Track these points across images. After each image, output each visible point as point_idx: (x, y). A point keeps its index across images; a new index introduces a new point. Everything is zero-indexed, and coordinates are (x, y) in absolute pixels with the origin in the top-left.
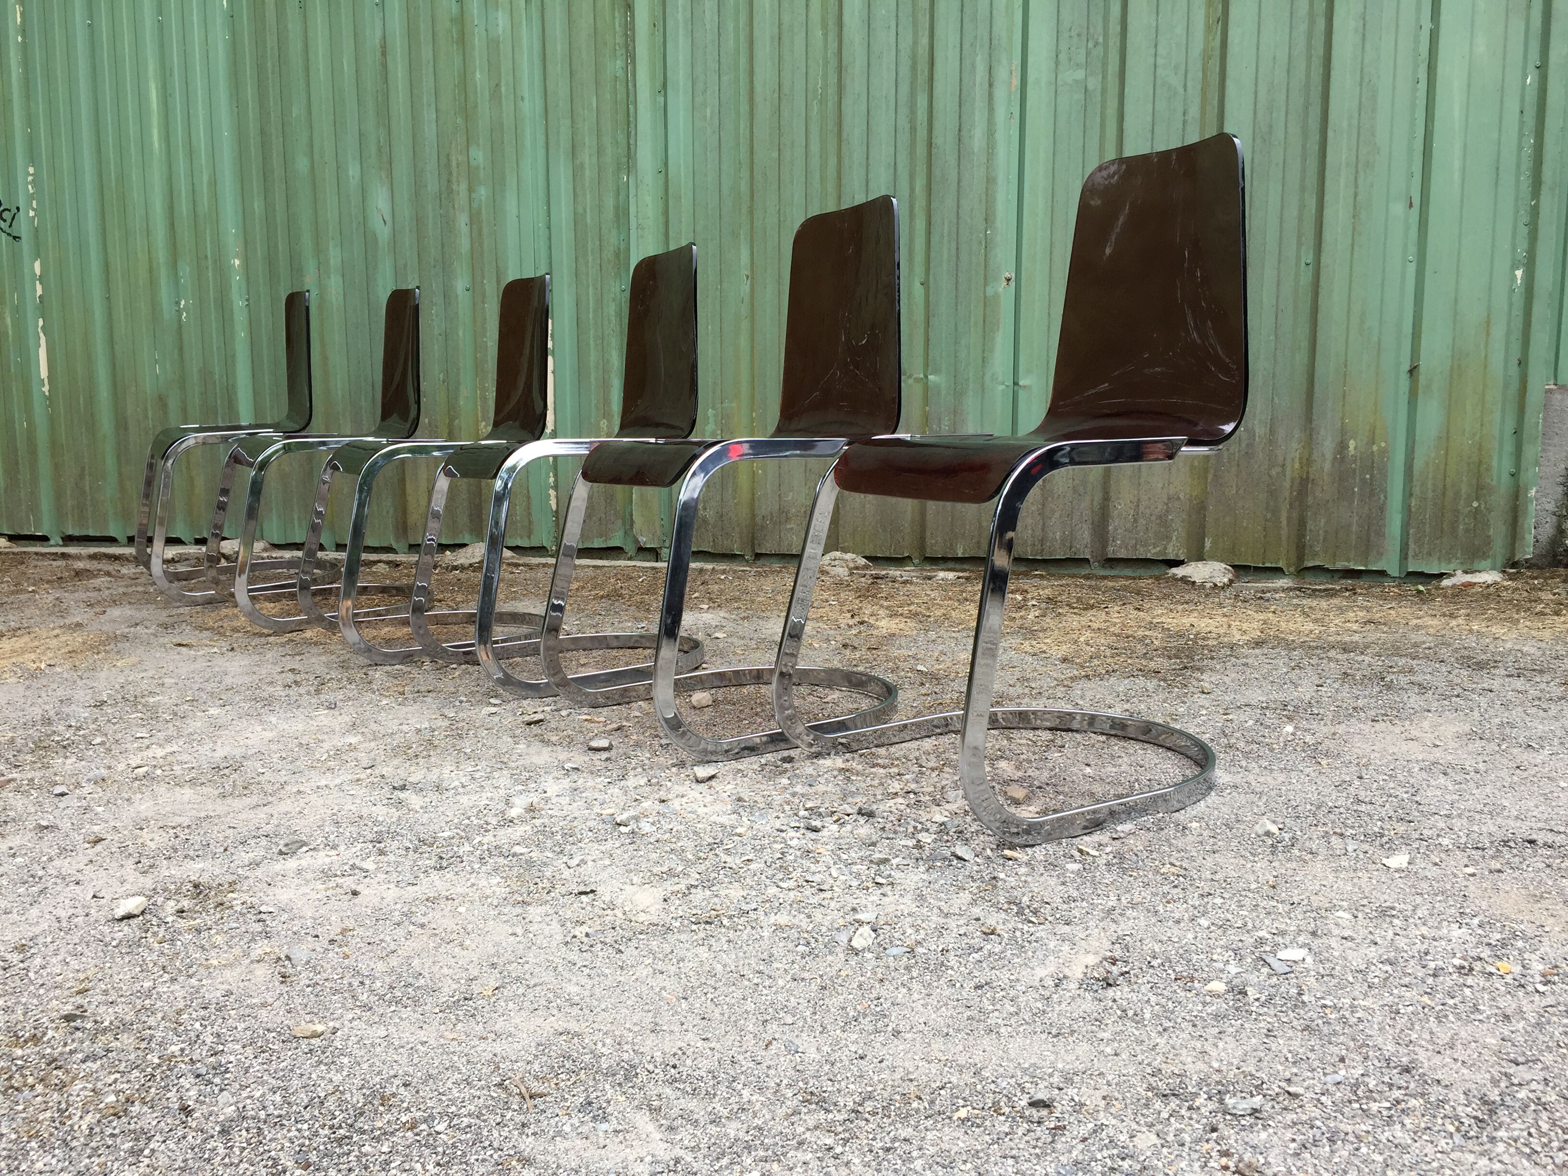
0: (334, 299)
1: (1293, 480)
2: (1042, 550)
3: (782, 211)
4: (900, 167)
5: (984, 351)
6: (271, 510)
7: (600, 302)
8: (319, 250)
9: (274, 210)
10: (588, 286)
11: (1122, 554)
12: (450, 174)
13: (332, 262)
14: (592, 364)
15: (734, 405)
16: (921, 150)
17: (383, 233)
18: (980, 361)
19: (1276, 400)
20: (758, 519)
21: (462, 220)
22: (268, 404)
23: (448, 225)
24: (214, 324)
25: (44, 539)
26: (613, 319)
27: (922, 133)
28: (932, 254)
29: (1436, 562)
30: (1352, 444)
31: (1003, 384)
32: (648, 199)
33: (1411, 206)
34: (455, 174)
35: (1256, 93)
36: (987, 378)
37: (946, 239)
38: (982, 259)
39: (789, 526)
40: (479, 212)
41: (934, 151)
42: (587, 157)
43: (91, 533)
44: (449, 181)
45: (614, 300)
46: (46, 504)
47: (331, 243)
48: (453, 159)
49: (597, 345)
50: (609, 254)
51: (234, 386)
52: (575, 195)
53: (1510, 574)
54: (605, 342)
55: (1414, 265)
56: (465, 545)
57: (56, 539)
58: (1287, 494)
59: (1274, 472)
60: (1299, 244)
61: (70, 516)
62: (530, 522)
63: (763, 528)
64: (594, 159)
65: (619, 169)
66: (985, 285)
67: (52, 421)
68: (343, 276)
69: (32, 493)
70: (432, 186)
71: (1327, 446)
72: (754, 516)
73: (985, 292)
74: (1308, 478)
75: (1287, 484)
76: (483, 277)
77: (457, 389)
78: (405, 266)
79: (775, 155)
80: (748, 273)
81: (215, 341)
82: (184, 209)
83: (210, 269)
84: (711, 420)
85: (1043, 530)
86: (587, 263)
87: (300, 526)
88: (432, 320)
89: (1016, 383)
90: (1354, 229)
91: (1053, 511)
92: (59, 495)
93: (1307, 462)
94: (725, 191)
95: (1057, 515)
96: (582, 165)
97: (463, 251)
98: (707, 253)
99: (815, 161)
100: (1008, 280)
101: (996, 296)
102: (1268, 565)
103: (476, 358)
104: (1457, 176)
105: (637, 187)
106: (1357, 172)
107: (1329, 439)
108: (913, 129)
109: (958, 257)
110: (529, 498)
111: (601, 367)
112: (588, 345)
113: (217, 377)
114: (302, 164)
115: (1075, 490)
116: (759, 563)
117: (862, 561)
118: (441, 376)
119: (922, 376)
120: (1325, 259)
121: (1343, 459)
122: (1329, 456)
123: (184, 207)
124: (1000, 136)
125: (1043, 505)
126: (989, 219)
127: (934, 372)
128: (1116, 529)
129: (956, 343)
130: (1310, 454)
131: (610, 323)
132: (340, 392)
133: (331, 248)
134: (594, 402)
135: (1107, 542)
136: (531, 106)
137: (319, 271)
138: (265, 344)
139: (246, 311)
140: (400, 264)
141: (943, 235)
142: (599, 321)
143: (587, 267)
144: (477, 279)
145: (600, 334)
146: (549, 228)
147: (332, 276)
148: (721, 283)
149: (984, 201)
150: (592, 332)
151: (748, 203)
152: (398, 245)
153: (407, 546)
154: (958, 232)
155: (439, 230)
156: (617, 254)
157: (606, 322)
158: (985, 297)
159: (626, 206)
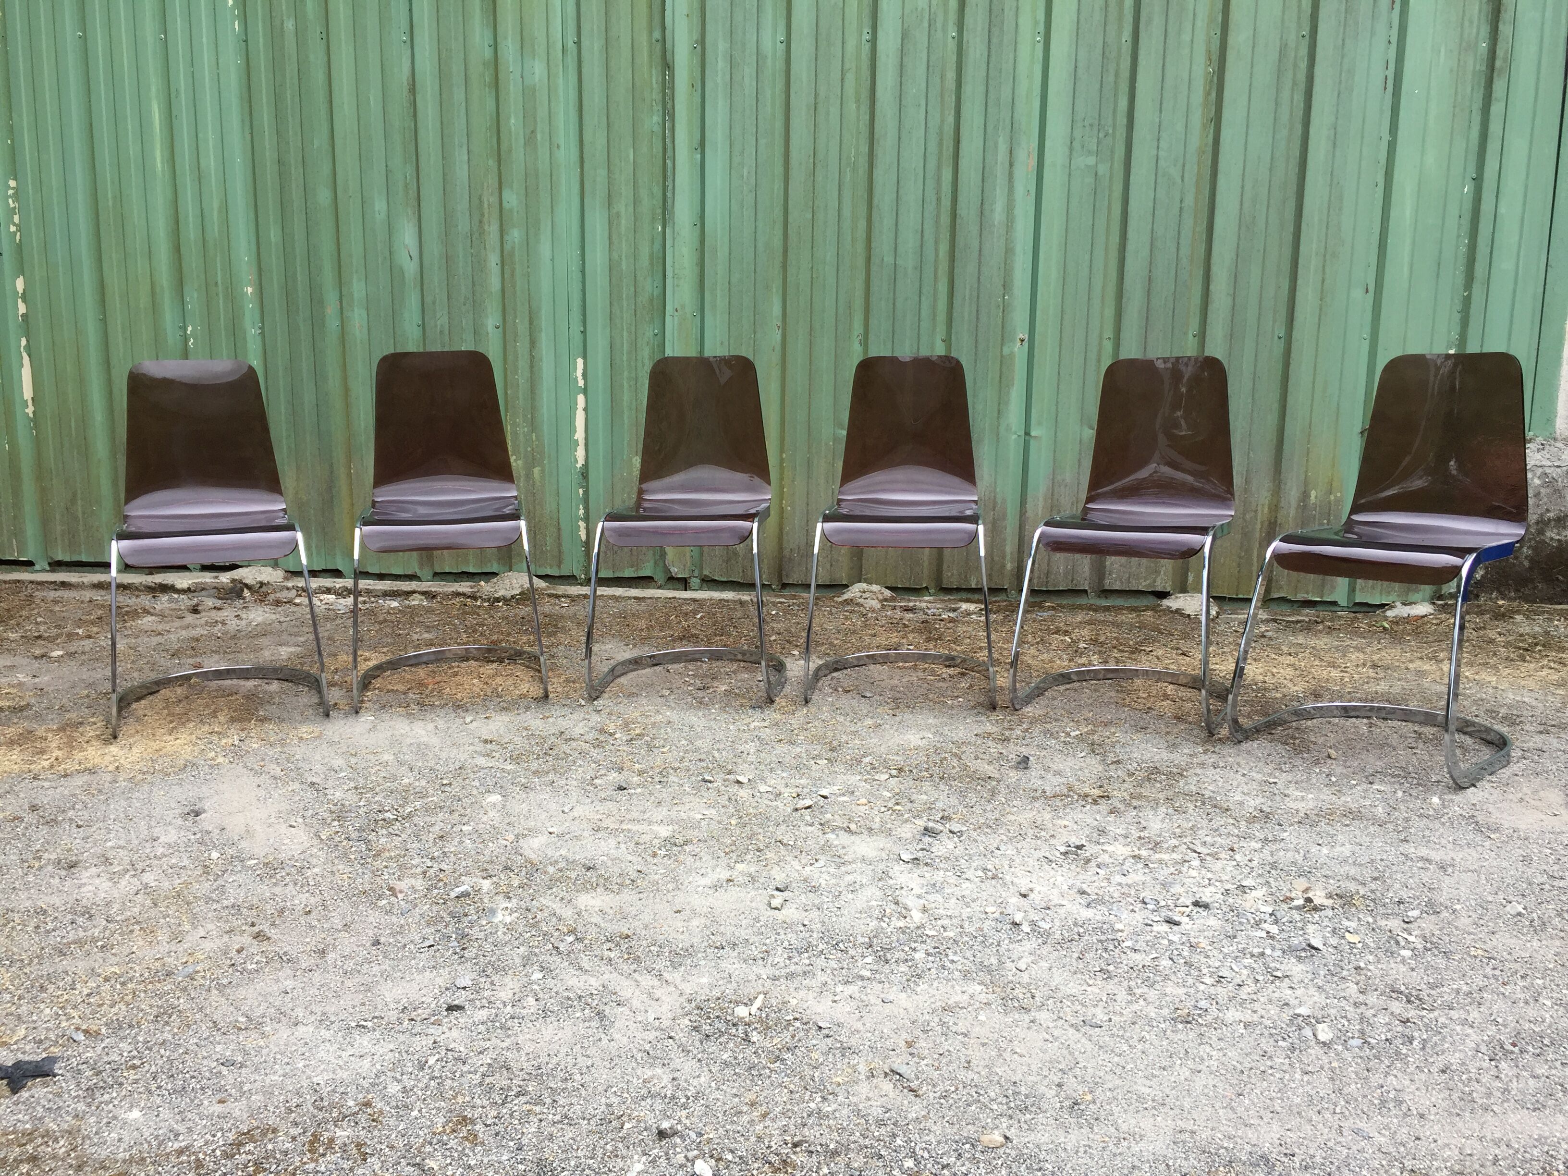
0: (357, 333)
1: (1262, 523)
2: (1047, 582)
3: (815, 269)
4: (926, 233)
5: (1000, 404)
7: (634, 346)
8: (340, 283)
9: (293, 241)
10: (623, 329)
11: (1117, 586)
12: (482, 215)
13: (356, 295)
14: (625, 404)
16: (945, 219)
17: (411, 268)
18: (996, 414)
19: (1251, 455)
20: (786, 553)
21: (493, 259)
22: (284, 434)
23: (479, 265)
24: (224, 352)
25: (30, 564)
26: (647, 361)
27: (946, 203)
28: (956, 315)
29: (1378, 595)
30: (1313, 494)
31: (1016, 434)
32: (685, 250)
33: (1367, 291)
34: (486, 216)
35: (1243, 187)
36: (1002, 429)
37: (968, 300)
38: (1000, 321)
40: (512, 254)
41: (958, 221)
42: (623, 207)
43: (84, 559)
44: (481, 222)
45: (648, 344)
46: (31, 529)
47: (355, 276)
48: (485, 199)
49: (629, 385)
50: (643, 299)
52: (611, 243)
53: (1439, 606)
55: (1368, 341)
56: (495, 574)
57: (44, 564)
58: (1257, 535)
59: (1248, 517)
60: (1274, 321)
61: (59, 542)
62: (560, 552)
63: (790, 560)
64: (631, 209)
65: (653, 220)
66: (1002, 345)
67: (38, 443)
68: (367, 309)
69: (15, 517)
70: (463, 224)
71: (1292, 494)
72: (781, 549)
73: (1002, 351)
74: (1276, 522)
75: (1258, 526)
76: (516, 317)
78: (434, 303)
79: (810, 216)
80: (779, 324)
82: (192, 236)
83: (221, 296)
86: (621, 308)
87: (318, 553)
89: (1027, 433)
90: (1321, 309)
92: (45, 522)
93: (1275, 508)
94: (760, 245)
96: (618, 215)
97: (493, 290)
98: (742, 304)
99: (847, 224)
100: (1022, 341)
101: (1012, 355)
102: (1241, 596)
103: (506, 394)
104: (1406, 270)
105: (674, 239)
106: (1325, 261)
107: (1295, 489)
108: (939, 199)
109: (978, 317)
110: (559, 529)
111: (634, 407)
112: (622, 386)
114: (324, 196)
116: (786, 592)
117: (888, 593)
120: (1295, 334)
121: (1305, 507)
122: (1294, 503)
123: (191, 232)
124: (1019, 211)
126: (1007, 286)
128: (1112, 564)
129: (974, 396)
130: (1279, 501)
131: (643, 365)
132: (363, 424)
133: (355, 280)
134: (626, 440)
135: (1104, 574)
136: (567, 154)
137: (341, 303)
138: (281, 373)
139: (259, 339)
140: (428, 300)
141: (964, 298)
142: (633, 364)
143: (621, 312)
144: (509, 318)
145: (633, 375)
146: (583, 272)
147: (356, 310)
148: (755, 333)
149: (1002, 270)
150: (626, 373)
151: (781, 259)
152: (426, 282)
153: (431, 574)
154: (978, 297)
155: (470, 269)
156: (651, 300)
157: (639, 364)
158: (1002, 356)
159: (661, 255)
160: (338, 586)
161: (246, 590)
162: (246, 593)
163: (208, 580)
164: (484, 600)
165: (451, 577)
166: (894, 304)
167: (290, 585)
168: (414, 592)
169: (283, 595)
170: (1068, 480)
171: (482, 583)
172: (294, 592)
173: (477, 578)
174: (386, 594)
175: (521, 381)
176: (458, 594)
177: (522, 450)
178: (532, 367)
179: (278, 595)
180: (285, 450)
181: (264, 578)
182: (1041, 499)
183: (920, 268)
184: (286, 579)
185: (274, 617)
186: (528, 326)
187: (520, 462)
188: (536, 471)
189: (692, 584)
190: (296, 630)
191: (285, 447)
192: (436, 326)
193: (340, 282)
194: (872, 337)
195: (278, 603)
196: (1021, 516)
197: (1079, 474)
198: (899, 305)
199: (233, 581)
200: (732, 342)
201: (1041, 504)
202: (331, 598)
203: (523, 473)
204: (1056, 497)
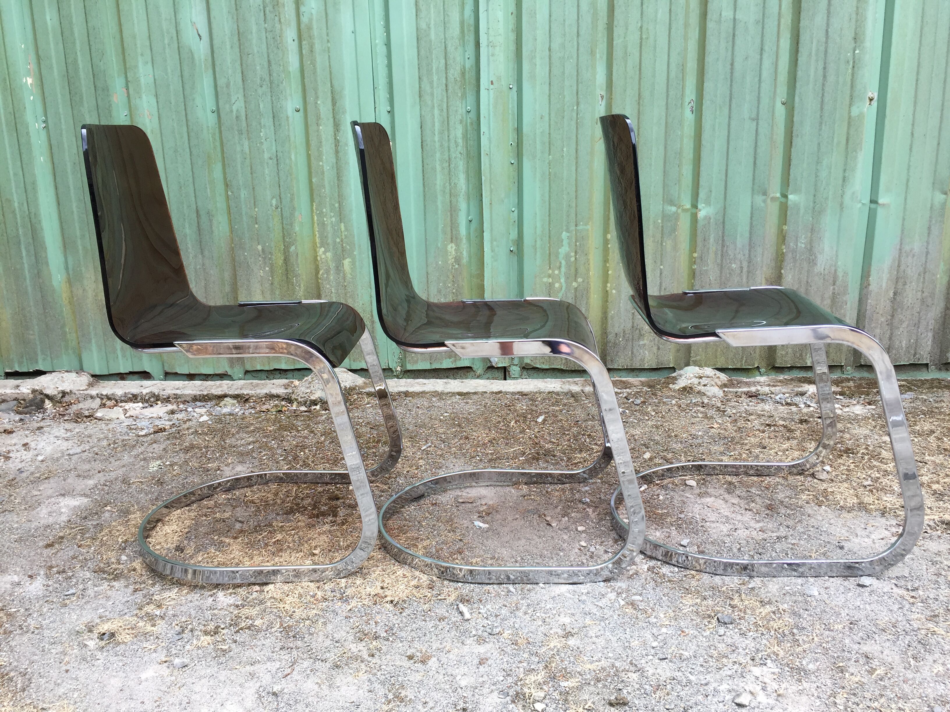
0: (147, 121)
3: (644, 29)
5: (845, 171)
6: (90, 341)
7: (446, 123)
9: (71, 23)
10: (434, 106)
13: (142, 80)
14: (438, 188)
15: (589, 227)
17: (200, 48)
18: (840, 182)
20: (611, 337)
21: (290, 35)
22: (78, 233)
23: (275, 42)
24: (8, 150)
26: (460, 141)
28: (800, 73)
31: (860, 202)
32: (500, 15)
36: (846, 197)
37: (814, 58)
38: (849, 78)
39: (641, 343)
40: (310, 28)
45: (461, 122)
47: (140, 59)
49: (443, 168)
50: (455, 72)
51: (37, 215)
54: (452, 166)
63: (615, 344)
66: (850, 105)
68: (156, 96)
72: (606, 334)
73: (850, 112)
76: (317, 98)
77: (292, 215)
78: (228, 85)
80: (603, 93)
81: (10, 167)
84: (565, 242)
85: (890, 339)
86: (431, 83)
87: (124, 356)
88: (262, 143)
89: (874, 201)
91: (901, 322)
95: (905, 325)
97: (291, 69)
98: (563, 73)
100: (871, 100)
101: (861, 116)
103: (310, 182)
109: (825, 77)
111: (447, 191)
112: (434, 169)
113: (16, 204)
115: (923, 301)
117: (723, 377)
118: (274, 202)
119: (778, 195)
125: (893, 316)
126: (858, 38)
127: (794, 192)
129: (818, 163)
133: (140, 65)
134: (441, 226)
137: (127, 89)
138: (69, 171)
139: (43, 134)
140: (221, 82)
141: (810, 54)
142: (446, 145)
143: (432, 87)
144: (311, 99)
145: (446, 157)
146: (388, 45)
147: (144, 97)
148: (578, 104)
149: (853, 21)
150: (438, 155)
151: (605, 20)
152: (217, 63)
153: (243, 373)
154: (826, 51)
155: (264, 46)
156: (463, 74)
157: (452, 145)
158: (850, 117)
159: (472, 21)
160: (145, 392)
161: (47, 401)
162: (48, 404)
163: (8, 391)
164: (300, 404)
165: (264, 375)
166: (732, 64)
167: (93, 392)
168: (225, 396)
169: (85, 406)
170: (916, 250)
171: (296, 383)
172: (98, 401)
173: (290, 374)
174: (196, 399)
175: (326, 168)
176: (271, 397)
177: (330, 241)
178: (337, 152)
179: (81, 406)
180: (81, 252)
181: (66, 387)
182: (886, 271)
183: (762, 23)
184: (91, 385)
185: (65, 445)
186: (330, 107)
187: (329, 254)
188: (347, 262)
189: (512, 372)
190: (87, 467)
191: (80, 247)
192: (232, 111)
193: (125, 68)
194: (706, 103)
195: (79, 418)
196: (861, 290)
197: (928, 243)
198: (738, 66)
199: (34, 391)
200: (553, 115)
201: (885, 276)
202: (135, 408)
203: (332, 265)
204: (902, 268)
